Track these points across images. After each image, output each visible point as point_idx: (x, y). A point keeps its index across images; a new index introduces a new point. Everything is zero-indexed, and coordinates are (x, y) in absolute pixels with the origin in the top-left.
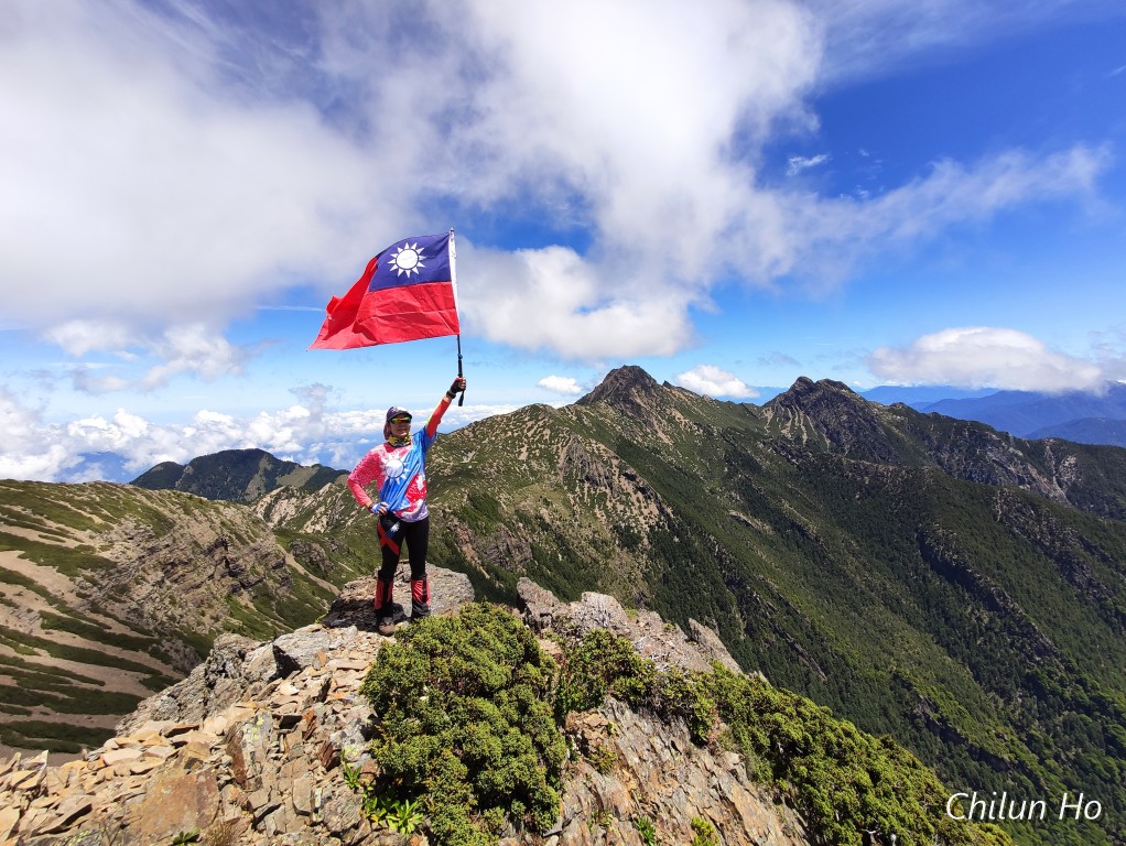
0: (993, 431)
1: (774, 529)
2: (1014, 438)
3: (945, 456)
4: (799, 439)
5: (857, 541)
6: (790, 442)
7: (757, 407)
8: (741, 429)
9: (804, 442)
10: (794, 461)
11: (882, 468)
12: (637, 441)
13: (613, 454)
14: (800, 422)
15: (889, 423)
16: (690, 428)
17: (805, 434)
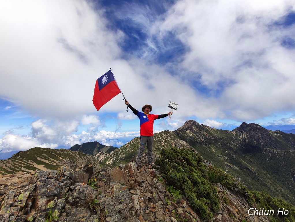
1: (240, 169)
4: (245, 141)
5: (270, 175)
6: (242, 142)
7: (230, 131)
8: (226, 137)
9: (247, 142)
10: (244, 147)
11: (275, 151)
12: (195, 141)
13: (188, 144)
14: (244, 136)
15: (275, 136)
16: (210, 137)
17: (247, 139)
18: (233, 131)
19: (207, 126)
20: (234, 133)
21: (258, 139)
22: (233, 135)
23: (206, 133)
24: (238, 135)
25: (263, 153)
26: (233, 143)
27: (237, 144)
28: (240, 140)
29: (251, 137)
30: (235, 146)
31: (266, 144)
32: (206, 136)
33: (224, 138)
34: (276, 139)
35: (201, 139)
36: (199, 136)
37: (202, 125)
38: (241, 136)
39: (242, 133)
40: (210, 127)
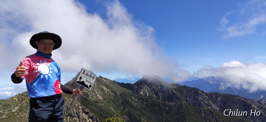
0: (200, 90)
2: (205, 92)
3: (188, 99)
4: (146, 95)
6: (143, 96)
7: (132, 84)
8: (127, 92)
9: (147, 96)
10: (144, 103)
11: (171, 104)
12: (89, 98)
13: (80, 104)
14: (146, 89)
15: (172, 89)
16: (109, 93)
17: (148, 93)
18: (135, 84)
19: (106, 79)
20: (136, 87)
21: (158, 93)
22: (135, 88)
23: (105, 88)
24: (139, 89)
25: (161, 107)
26: (134, 98)
27: (138, 99)
28: (141, 95)
29: (151, 91)
30: (136, 101)
31: (164, 97)
32: (104, 92)
33: (125, 93)
34: (172, 91)
35: (98, 96)
36: (95, 92)
37: (100, 77)
38: (142, 90)
39: (143, 87)
40: (109, 80)
